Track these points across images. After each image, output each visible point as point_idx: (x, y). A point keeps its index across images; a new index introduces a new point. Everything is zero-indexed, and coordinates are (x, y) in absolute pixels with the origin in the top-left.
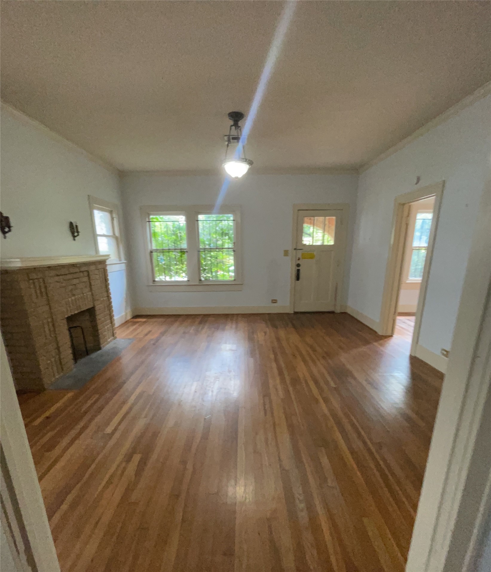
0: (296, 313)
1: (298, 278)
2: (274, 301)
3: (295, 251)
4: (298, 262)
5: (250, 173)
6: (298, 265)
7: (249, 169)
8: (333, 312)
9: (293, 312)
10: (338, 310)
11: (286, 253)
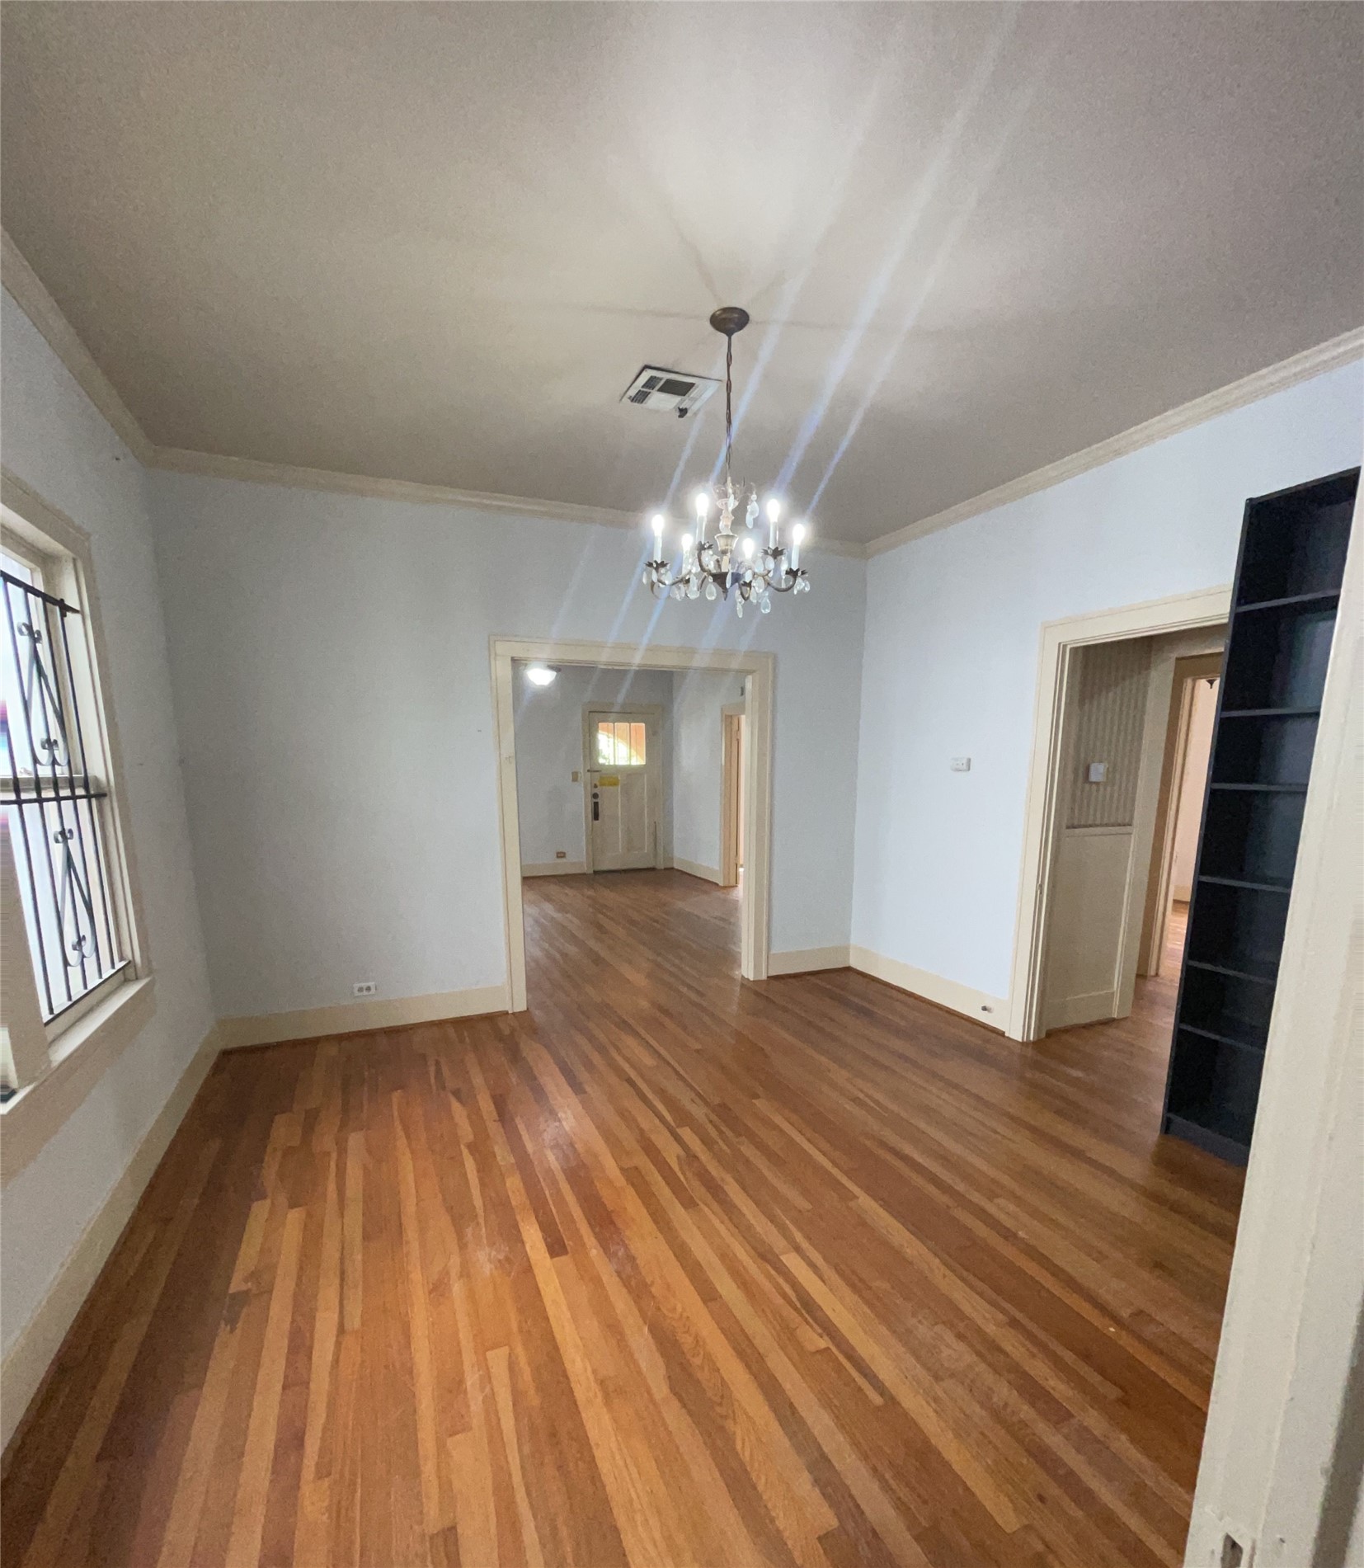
0: (595, 872)
1: (596, 816)
2: (561, 855)
3: (589, 773)
4: (596, 791)
5: (558, 682)
6: (595, 796)
7: (556, 676)
8: (653, 869)
9: (591, 871)
10: (661, 865)
11: (575, 778)
